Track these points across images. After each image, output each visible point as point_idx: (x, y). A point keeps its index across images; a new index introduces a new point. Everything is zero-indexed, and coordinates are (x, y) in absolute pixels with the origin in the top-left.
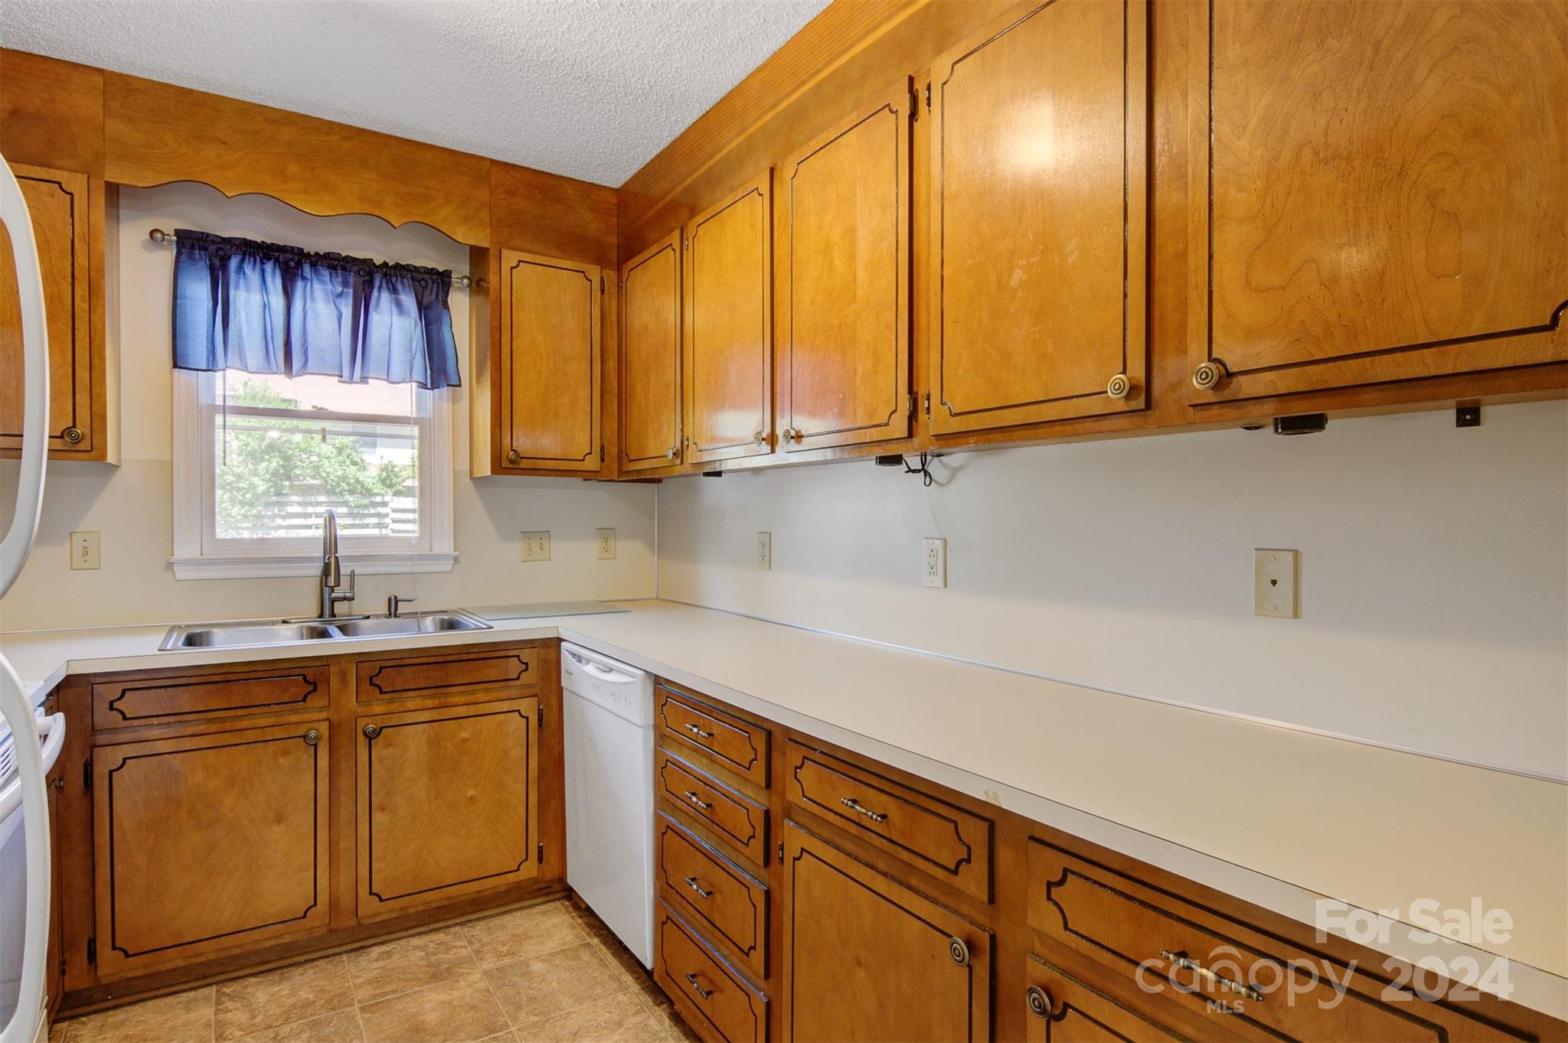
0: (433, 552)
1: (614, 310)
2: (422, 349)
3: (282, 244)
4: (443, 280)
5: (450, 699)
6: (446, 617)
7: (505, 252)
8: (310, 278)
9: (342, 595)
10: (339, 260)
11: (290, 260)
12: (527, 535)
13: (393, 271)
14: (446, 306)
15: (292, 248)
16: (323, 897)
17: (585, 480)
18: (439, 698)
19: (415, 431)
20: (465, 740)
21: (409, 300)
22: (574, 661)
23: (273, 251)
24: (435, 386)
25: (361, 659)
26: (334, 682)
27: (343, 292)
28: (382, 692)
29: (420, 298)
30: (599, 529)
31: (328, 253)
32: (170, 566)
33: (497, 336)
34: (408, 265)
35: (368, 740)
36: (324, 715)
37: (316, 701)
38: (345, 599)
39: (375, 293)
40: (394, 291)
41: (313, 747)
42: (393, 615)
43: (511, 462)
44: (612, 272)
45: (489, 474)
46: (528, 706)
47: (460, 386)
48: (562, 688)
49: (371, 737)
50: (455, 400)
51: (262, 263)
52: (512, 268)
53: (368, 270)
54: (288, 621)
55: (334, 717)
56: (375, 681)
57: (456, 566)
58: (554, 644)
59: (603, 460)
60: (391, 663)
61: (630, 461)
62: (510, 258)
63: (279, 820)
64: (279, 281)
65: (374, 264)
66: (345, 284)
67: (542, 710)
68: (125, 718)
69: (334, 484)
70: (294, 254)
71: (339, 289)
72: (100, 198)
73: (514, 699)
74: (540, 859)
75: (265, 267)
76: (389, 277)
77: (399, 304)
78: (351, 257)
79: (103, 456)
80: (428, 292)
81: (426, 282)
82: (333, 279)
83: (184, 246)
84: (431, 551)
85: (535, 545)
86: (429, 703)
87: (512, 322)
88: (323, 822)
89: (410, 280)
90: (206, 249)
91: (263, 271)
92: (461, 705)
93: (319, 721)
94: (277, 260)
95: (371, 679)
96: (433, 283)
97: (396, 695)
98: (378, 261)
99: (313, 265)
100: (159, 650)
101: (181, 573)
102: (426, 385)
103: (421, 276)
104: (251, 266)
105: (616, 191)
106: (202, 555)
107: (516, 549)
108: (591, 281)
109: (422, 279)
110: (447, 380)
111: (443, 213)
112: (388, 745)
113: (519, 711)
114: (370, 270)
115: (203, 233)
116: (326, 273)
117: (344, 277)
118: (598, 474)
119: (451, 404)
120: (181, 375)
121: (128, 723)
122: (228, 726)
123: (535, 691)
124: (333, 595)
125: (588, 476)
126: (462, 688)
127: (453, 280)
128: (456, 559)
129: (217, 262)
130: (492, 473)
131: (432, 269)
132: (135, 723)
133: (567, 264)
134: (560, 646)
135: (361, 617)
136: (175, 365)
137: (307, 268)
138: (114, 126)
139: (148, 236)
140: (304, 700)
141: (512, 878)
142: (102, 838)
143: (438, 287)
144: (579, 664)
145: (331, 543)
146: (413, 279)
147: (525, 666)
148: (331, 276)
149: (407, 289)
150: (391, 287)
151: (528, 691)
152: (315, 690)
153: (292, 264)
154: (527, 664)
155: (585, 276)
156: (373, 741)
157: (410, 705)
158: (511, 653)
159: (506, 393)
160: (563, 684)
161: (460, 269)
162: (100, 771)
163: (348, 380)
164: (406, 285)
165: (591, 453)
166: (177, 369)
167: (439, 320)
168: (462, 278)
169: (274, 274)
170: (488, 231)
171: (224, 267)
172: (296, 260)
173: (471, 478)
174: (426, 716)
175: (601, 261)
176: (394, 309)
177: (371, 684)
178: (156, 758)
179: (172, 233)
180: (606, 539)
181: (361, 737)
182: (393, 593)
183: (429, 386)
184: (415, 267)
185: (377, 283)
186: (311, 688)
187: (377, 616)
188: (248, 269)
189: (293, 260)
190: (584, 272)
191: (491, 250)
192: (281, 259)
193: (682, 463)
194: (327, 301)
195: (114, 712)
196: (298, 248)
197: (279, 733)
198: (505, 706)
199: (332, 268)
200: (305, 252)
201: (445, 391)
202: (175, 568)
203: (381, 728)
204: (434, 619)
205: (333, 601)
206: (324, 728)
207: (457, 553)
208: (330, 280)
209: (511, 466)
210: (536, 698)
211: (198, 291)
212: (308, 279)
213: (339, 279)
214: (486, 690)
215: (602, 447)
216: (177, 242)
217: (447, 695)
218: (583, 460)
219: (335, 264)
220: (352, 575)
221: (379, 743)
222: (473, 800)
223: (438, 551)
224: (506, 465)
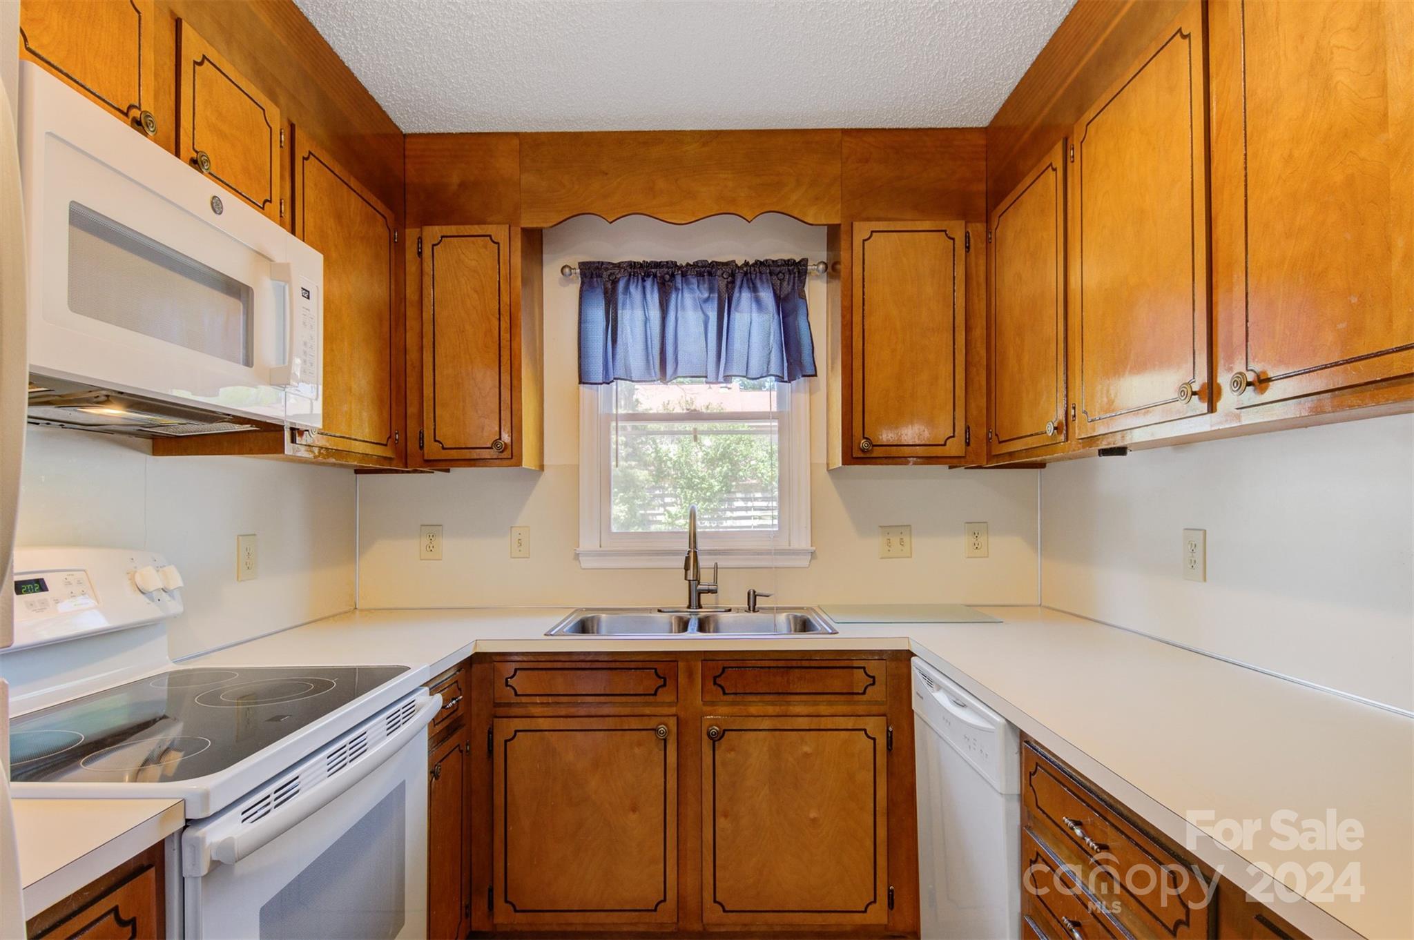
0: (791, 548)
1: (982, 268)
2: (779, 343)
3: (659, 261)
4: (795, 271)
5: (791, 708)
6: (799, 614)
7: (857, 225)
8: (680, 288)
9: (706, 587)
10: (706, 267)
11: (666, 274)
12: (887, 529)
13: (752, 269)
14: (804, 298)
15: (667, 262)
16: (671, 892)
17: (950, 468)
18: (781, 705)
19: (774, 425)
20: (806, 755)
21: (767, 296)
22: (925, 683)
23: (651, 268)
24: (792, 377)
25: (707, 657)
26: (682, 679)
27: (709, 297)
28: (724, 693)
29: (778, 292)
30: (967, 523)
31: (697, 262)
32: (577, 556)
33: (848, 316)
34: (767, 261)
35: (712, 741)
36: (673, 710)
37: (666, 696)
38: (709, 591)
39: (736, 294)
40: (754, 290)
41: (663, 742)
42: (752, 609)
43: (863, 451)
44: (979, 225)
45: (840, 465)
46: (875, 726)
47: (815, 375)
48: (913, 711)
49: (716, 739)
50: (812, 388)
51: (644, 281)
52: (864, 240)
53: (730, 272)
54: (662, 610)
55: (682, 715)
56: (719, 681)
57: (813, 561)
58: (903, 658)
59: (968, 444)
60: (733, 664)
61: (1000, 442)
62: (862, 230)
63: (634, 809)
64: (656, 296)
65: (736, 265)
66: (711, 290)
67: (891, 732)
68: (516, 694)
69: (767, 482)
70: (668, 268)
71: (706, 295)
72: (518, 244)
73: (860, 716)
74: (890, 904)
75: (645, 283)
76: (749, 275)
77: (758, 301)
78: (716, 262)
79: (519, 463)
80: (785, 284)
81: (784, 274)
82: (701, 286)
83: (586, 277)
84: (790, 546)
85: (895, 540)
86: (771, 710)
87: (863, 299)
88: (672, 819)
89: (768, 275)
90: (600, 276)
91: (644, 288)
92: (803, 716)
93: (669, 716)
94: (655, 276)
95: (715, 678)
96: (790, 274)
97: (738, 698)
98: (740, 262)
99: (684, 275)
100: (545, 635)
101: (586, 563)
102: (783, 378)
103: (779, 269)
104: (634, 286)
105: (984, 130)
106: (601, 547)
107: (874, 545)
108: (953, 239)
109: (780, 272)
110: (801, 370)
111: (794, 197)
112: (732, 749)
113: (865, 730)
114: (732, 271)
115: (599, 262)
116: (693, 281)
117: (710, 283)
118: (963, 460)
119: (808, 395)
120: (584, 389)
121: (518, 699)
122: (593, 711)
123: (882, 709)
124: (699, 587)
125: (953, 462)
126: (804, 697)
127: (809, 268)
128: (813, 554)
129: (609, 286)
130: (843, 464)
131: (789, 260)
132: (524, 699)
133: (927, 225)
134: (910, 660)
135: (723, 610)
136: (581, 382)
137: (679, 279)
138: (528, 179)
139: (561, 274)
140: (655, 694)
141: (858, 918)
142: (499, 799)
143: (794, 277)
144: (929, 689)
145: (694, 538)
146: (771, 273)
147: (872, 679)
148: (698, 283)
149: (766, 283)
150: (751, 285)
151: (875, 709)
152: (664, 685)
153: (667, 277)
154: (873, 678)
155: (947, 235)
156: (716, 743)
157: (753, 710)
158: (856, 664)
159: (858, 376)
160: (914, 707)
161: (817, 255)
162: (499, 740)
163: (714, 381)
164: (765, 281)
165: (953, 437)
166: (582, 385)
167: (795, 311)
168: (818, 265)
169: (653, 288)
170: (839, 206)
171: (614, 289)
172: (671, 272)
173: (828, 470)
174: (766, 724)
175: (965, 215)
176: (754, 305)
177: (715, 683)
178: (538, 733)
179: (577, 266)
180: (976, 534)
181: (705, 737)
182: (752, 588)
183: (786, 379)
184: (773, 261)
185: (738, 283)
186: (661, 682)
187: (738, 610)
188: (632, 288)
189: (668, 273)
190: (945, 231)
191: (842, 226)
192: (658, 275)
193: (1067, 439)
194: (695, 309)
195: (508, 688)
196: (672, 262)
197: (634, 723)
198: (849, 723)
199: (700, 275)
200: (678, 264)
201: (801, 382)
202: (580, 558)
203: (725, 731)
204: (788, 616)
205: (699, 593)
206: (672, 722)
207: (814, 548)
208: (698, 286)
209: (862, 455)
210: (884, 718)
211: (597, 314)
212: (679, 289)
213: (706, 286)
214: (830, 703)
215: (968, 429)
216: (581, 274)
217: (788, 703)
218: (945, 445)
219: (705, 271)
220: (716, 568)
221: (722, 746)
222: (814, 820)
223: (795, 545)
224: (857, 454)
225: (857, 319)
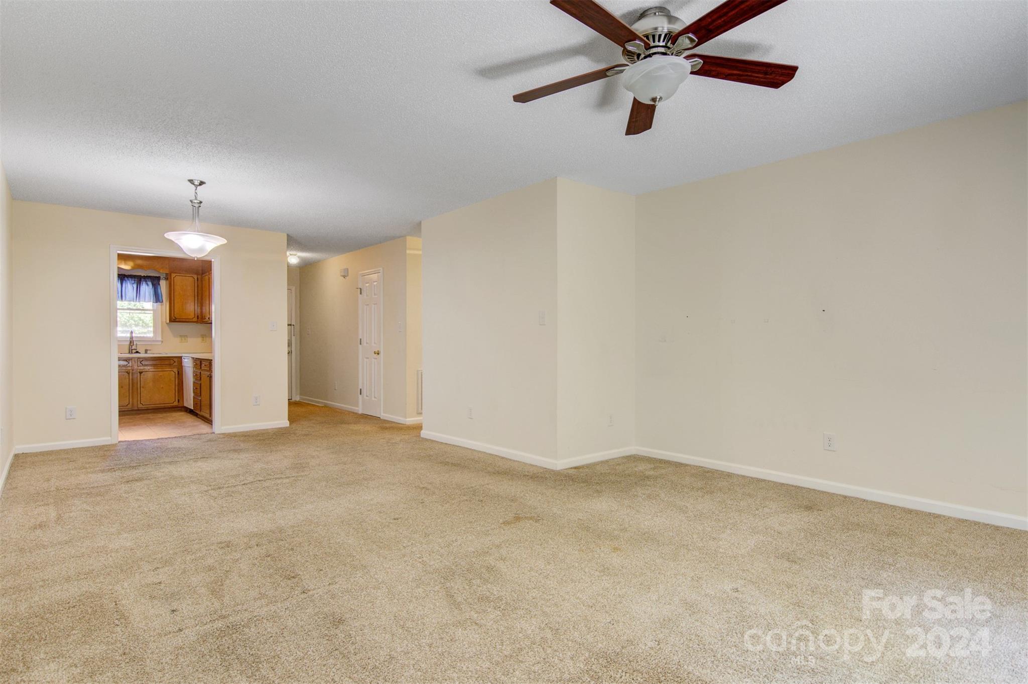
2: (153, 294)
4: (158, 278)
10: (134, 276)
12: (182, 336)
13: (146, 277)
14: (159, 284)
16: (131, 403)
17: (195, 323)
18: (155, 367)
19: (152, 312)
20: (161, 375)
21: (150, 283)
22: (184, 359)
24: (156, 302)
25: (138, 358)
26: (133, 362)
28: (143, 365)
29: (153, 283)
31: (130, 274)
33: (170, 290)
34: (150, 276)
36: (131, 368)
38: (134, 349)
39: (142, 283)
40: (146, 281)
41: (128, 374)
42: (146, 353)
44: (200, 276)
46: (175, 370)
47: (162, 302)
49: (141, 373)
50: (162, 305)
52: (175, 276)
55: (133, 369)
56: (141, 363)
58: (182, 356)
59: (198, 318)
60: (144, 359)
63: (122, 387)
66: (135, 280)
67: (179, 371)
71: (133, 282)
73: (172, 368)
74: (179, 402)
76: (145, 279)
77: (147, 285)
78: (136, 275)
80: (155, 281)
85: (183, 339)
87: (174, 286)
88: (131, 389)
92: (160, 369)
97: (146, 366)
98: (142, 275)
99: (127, 278)
107: (178, 340)
108: (194, 278)
109: (153, 278)
110: (159, 300)
111: (157, 267)
112: (144, 375)
113: (173, 371)
114: (140, 278)
116: (130, 279)
119: (160, 306)
123: (177, 367)
124: (132, 348)
125: (197, 322)
126: (160, 365)
128: (162, 342)
130: (169, 322)
131: (156, 276)
133: (188, 275)
140: (126, 365)
141: (171, 405)
143: (157, 281)
145: (132, 338)
146: (151, 279)
151: (175, 367)
152: (129, 364)
154: (174, 361)
157: (149, 368)
158: (171, 359)
159: (173, 303)
160: (182, 365)
161: (163, 277)
163: (136, 301)
164: (149, 280)
165: (195, 317)
167: (157, 287)
170: (168, 270)
173: (166, 323)
174: (152, 370)
175: (197, 274)
180: (203, 337)
181: (138, 373)
182: (147, 347)
185: (142, 280)
187: (144, 351)
191: (170, 273)
194: (131, 285)
198: (170, 369)
199: (131, 278)
201: (159, 303)
205: (132, 350)
206: (130, 371)
207: (161, 340)
208: (132, 280)
209: (174, 321)
210: (177, 369)
212: (127, 281)
214: (166, 366)
215: (198, 316)
218: (193, 319)
220: (136, 344)
221: (142, 374)
222: (162, 388)
223: (157, 339)
224: (172, 320)
225: (172, 293)
